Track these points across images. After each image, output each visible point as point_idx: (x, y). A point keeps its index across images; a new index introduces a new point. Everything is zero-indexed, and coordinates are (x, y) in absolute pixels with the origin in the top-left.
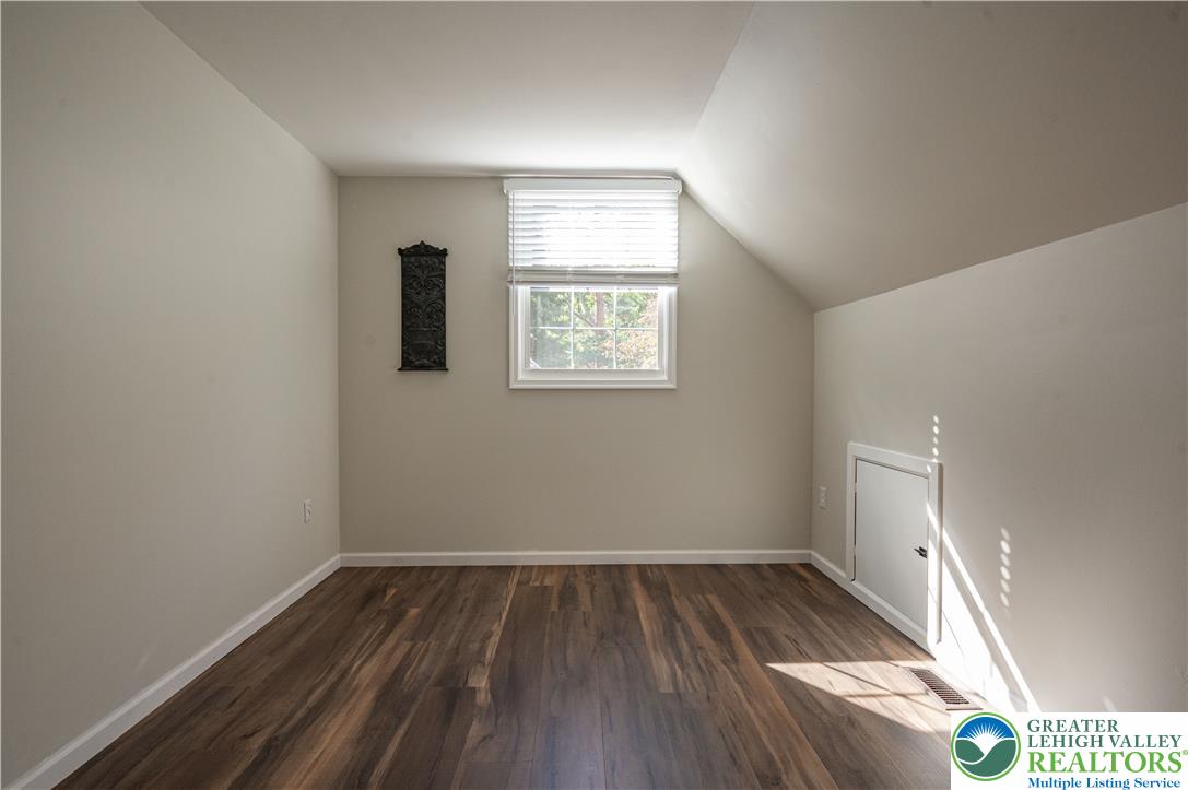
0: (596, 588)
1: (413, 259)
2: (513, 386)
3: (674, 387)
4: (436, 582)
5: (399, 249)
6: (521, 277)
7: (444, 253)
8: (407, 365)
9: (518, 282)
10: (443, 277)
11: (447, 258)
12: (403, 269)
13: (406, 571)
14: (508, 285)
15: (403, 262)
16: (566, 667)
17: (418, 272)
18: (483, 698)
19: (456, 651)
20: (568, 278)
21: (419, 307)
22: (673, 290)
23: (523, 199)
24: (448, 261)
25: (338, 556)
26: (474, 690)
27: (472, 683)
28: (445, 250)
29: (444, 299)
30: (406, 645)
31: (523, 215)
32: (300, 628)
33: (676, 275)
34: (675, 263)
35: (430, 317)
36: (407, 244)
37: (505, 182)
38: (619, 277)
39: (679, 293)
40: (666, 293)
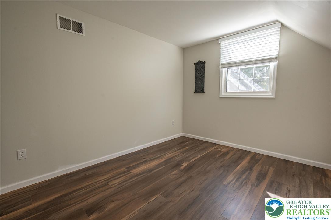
0: (235, 155)
1: (197, 65)
2: (220, 96)
3: (274, 97)
4: (197, 143)
5: (195, 64)
6: (223, 66)
7: (204, 63)
8: (196, 91)
9: (222, 68)
10: (204, 69)
11: (205, 64)
12: (195, 68)
13: (194, 139)
14: (219, 69)
15: (195, 66)
16: (206, 169)
17: (198, 68)
18: (182, 168)
19: (187, 157)
20: (236, 65)
21: (199, 77)
22: (276, 63)
23: (224, 43)
24: (206, 65)
25: (182, 133)
26: (182, 165)
27: (183, 164)
28: (205, 62)
29: (204, 75)
30: (179, 153)
31: (224, 48)
32: (166, 145)
33: (276, 58)
34: (277, 54)
35: (201, 79)
36: (196, 62)
37: (219, 40)
38: (253, 62)
39: (278, 64)
40: (273, 65)
